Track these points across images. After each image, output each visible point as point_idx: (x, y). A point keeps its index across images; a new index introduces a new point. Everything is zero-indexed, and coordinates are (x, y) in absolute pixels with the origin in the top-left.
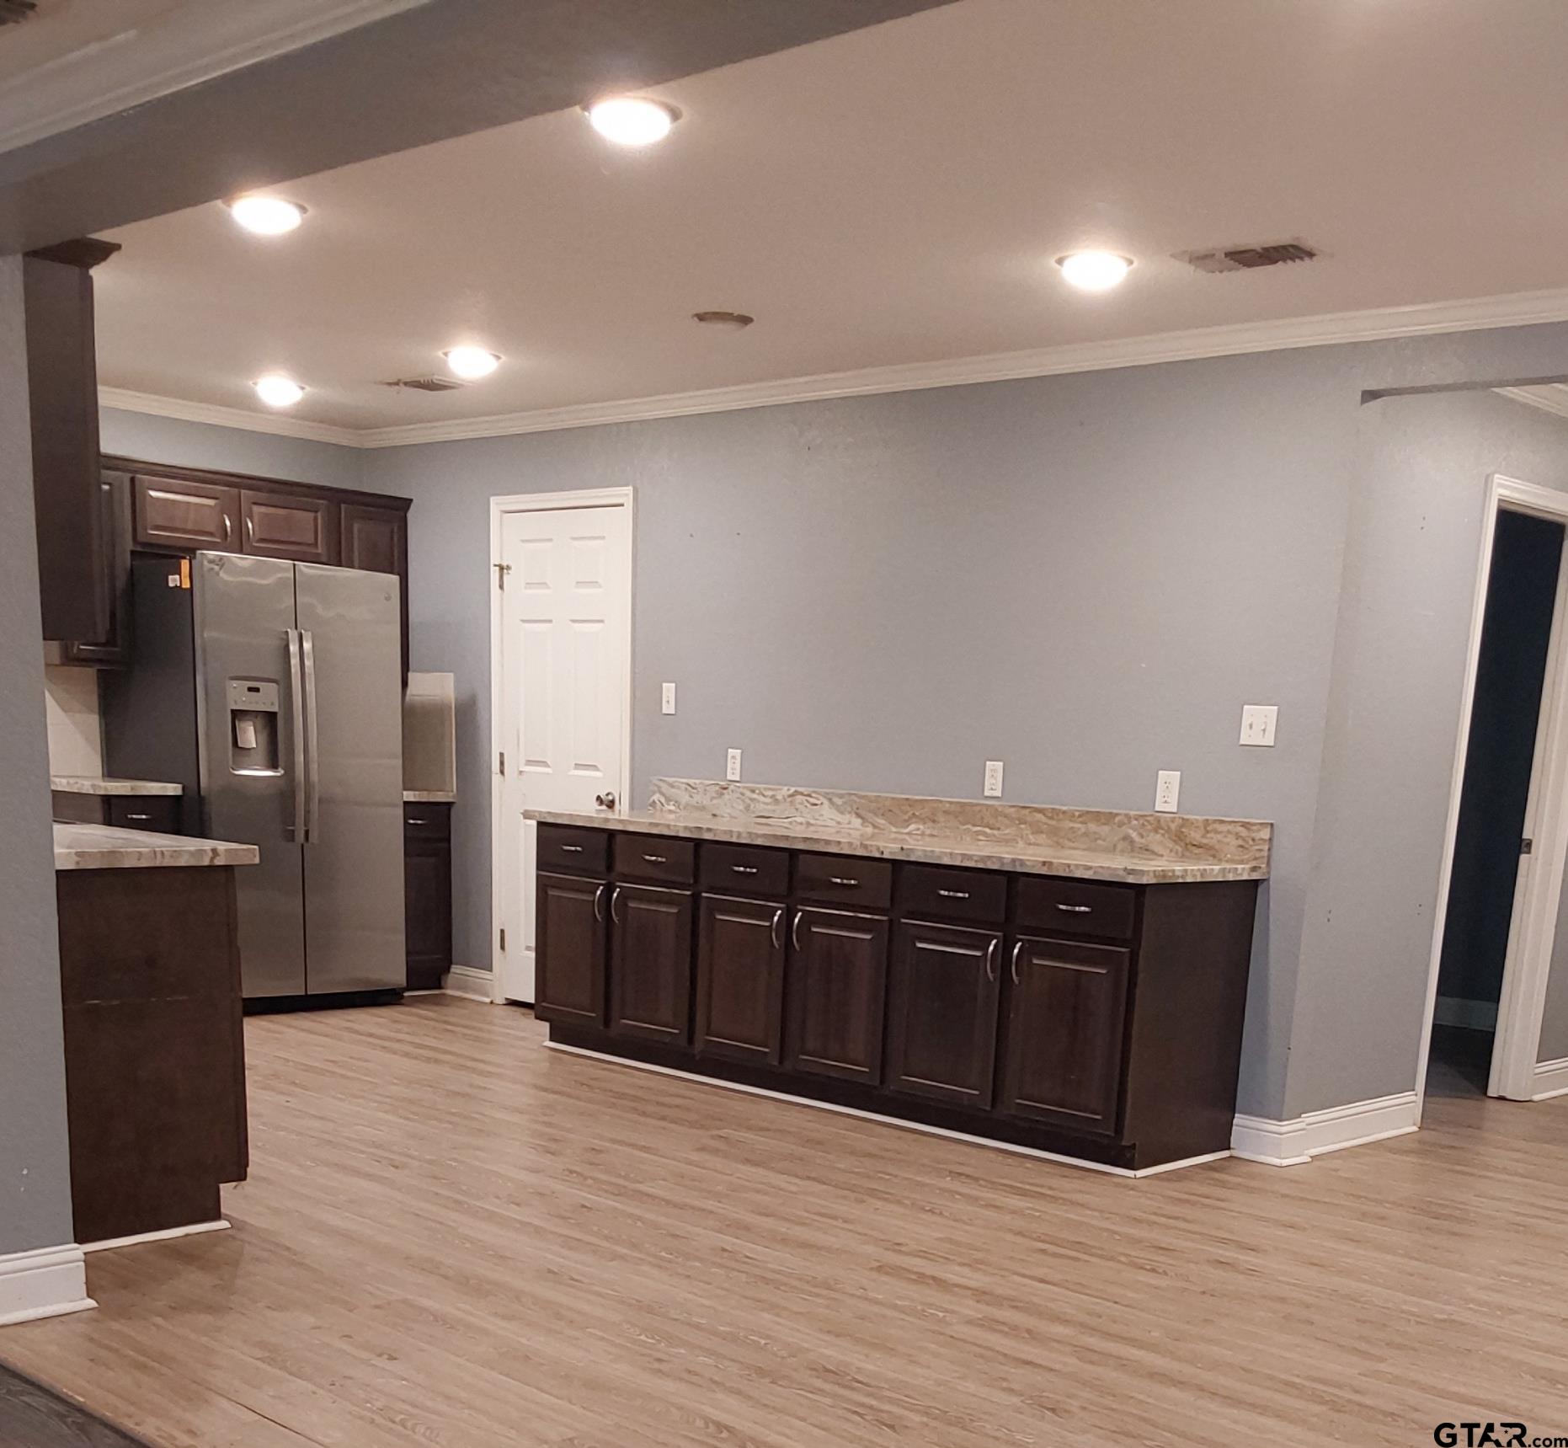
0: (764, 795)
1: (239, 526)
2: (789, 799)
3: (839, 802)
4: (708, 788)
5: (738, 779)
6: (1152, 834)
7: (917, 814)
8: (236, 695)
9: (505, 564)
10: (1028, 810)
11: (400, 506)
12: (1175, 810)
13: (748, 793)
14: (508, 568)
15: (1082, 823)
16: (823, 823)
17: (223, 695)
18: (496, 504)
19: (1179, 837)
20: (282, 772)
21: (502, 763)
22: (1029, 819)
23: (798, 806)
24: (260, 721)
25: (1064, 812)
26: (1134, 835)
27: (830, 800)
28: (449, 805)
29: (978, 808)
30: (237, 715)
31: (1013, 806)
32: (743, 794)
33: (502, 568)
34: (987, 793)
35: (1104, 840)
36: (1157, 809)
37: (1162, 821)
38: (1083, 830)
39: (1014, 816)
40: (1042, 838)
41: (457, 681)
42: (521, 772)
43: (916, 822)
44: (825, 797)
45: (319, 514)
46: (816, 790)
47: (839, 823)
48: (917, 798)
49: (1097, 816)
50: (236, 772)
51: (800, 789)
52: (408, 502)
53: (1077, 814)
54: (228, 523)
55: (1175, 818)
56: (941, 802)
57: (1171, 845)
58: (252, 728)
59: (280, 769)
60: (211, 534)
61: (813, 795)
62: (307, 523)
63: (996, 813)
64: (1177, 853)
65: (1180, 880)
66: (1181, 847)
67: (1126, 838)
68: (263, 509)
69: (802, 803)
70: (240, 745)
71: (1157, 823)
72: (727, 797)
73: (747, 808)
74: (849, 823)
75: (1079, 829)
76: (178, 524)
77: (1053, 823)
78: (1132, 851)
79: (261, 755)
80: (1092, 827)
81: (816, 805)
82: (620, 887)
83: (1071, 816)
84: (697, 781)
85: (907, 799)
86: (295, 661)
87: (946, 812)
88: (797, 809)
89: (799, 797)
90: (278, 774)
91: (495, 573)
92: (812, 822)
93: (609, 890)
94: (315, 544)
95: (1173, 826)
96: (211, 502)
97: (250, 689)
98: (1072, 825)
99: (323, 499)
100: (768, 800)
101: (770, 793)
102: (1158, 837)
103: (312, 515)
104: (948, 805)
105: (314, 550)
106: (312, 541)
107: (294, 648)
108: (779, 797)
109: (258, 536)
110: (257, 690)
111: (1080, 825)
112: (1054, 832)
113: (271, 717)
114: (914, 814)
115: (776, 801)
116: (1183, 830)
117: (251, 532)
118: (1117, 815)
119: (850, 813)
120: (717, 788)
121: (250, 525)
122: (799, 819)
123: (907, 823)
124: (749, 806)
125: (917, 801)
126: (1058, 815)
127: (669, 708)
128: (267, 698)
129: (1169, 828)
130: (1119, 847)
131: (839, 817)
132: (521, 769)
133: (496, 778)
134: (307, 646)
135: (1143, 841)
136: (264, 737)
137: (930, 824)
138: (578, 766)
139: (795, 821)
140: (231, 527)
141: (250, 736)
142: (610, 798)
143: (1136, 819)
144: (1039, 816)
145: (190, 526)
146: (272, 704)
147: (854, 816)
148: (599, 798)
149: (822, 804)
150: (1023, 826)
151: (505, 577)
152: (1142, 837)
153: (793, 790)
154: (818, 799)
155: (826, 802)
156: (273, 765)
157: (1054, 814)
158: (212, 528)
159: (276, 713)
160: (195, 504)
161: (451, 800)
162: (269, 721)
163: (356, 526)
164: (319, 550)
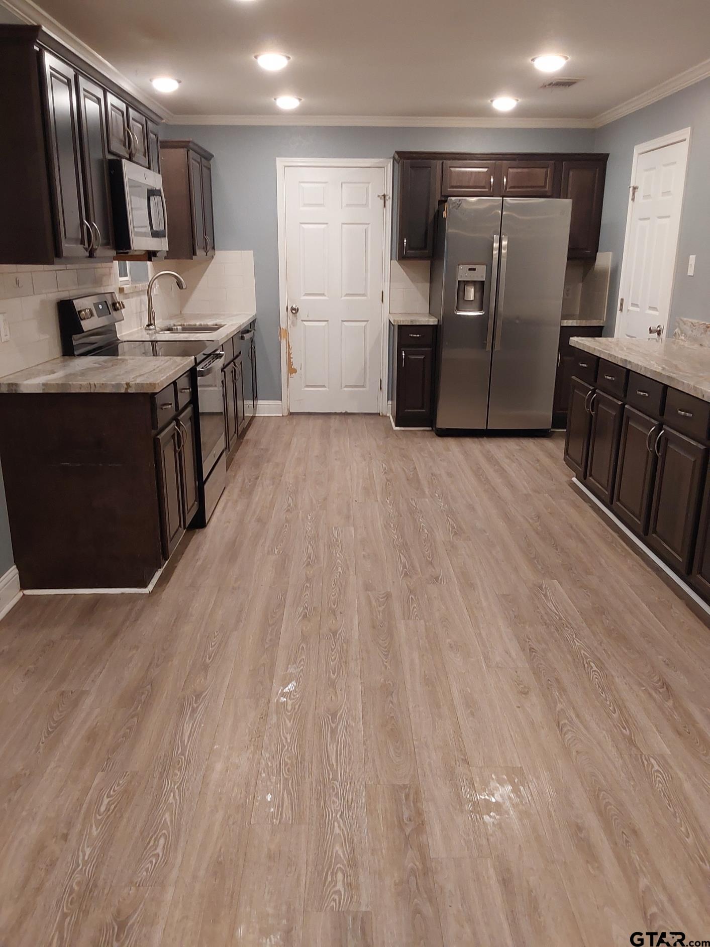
1: (499, 181)
4: (700, 326)
8: (463, 273)
9: (636, 186)
11: (604, 159)
14: (637, 188)
17: (455, 275)
18: (637, 150)
20: (484, 313)
21: (622, 305)
24: (478, 286)
28: (601, 327)
30: (464, 284)
33: (635, 189)
41: (613, 257)
42: (628, 310)
45: (549, 169)
50: (458, 313)
52: (607, 155)
54: (492, 180)
58: (473, 290)
59: (483, 311)
60: (484, 187)
62: (541, 175)
68: (515, 170)
70: (465, 299)
76: (464, 185)
79: (477, 304)
82: (597, 393)
84: (696, 321)
86: (496, 252)
90: (481, 314)
91: (631, 189)
93: (594, 392)
94: (544, 187)
96: (485, 170)
97: (470, 269)
99: (551, 160)
103: (545, 170)
105: (543, 190)
106: (543, 184)
107: (496, 245)
109: (508, 185)
110: (474, 269)
113: (483, 282)
117: (505, 183)
120: (705, 327)
121: (505, 180)
127: (691, 272)
128: (480, 274)
133: (618, 312)
134: (504, 243)
136: (478, 295)
138: (650, 308)
140: (493, 183)
141: (471, 293)
142: (659, 329)
145: (471, 184)
146: (482, 277)
148: (651, 329)
151: (636, 193)
156: (481, 310)
158: (483, 184)
159: (484, 281)
160: (476, 172)
161: (602, 325)
162: (481, 286)
163: (571, 173)
164: (547, 189)
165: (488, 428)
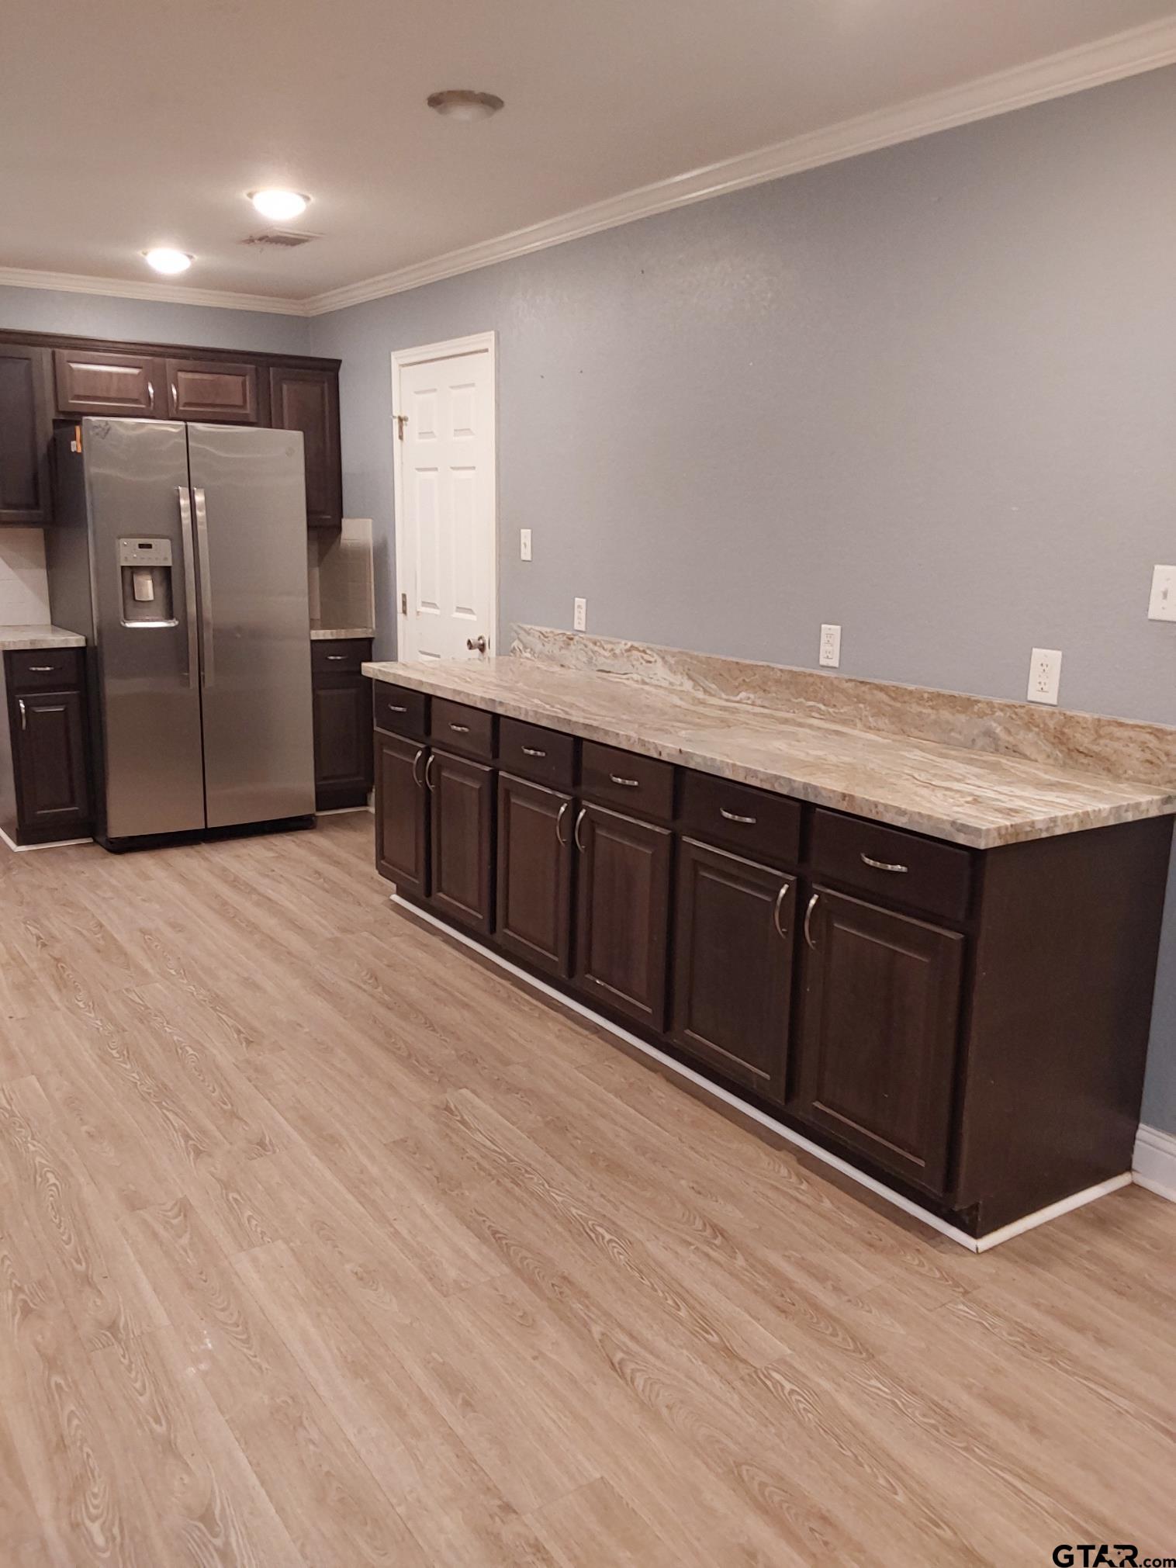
0: (604, 648)
1: (163, 393)
2: (626, 654)
3: (672, 661)
4: (557, 637)
5: (583, 629)
6: (1022, 732)
7: (747, 680)
8: (129, 553)
9: (402, 416)
10: (868, 686)
11: (331, 368)
12: (1055, 702)
13: (591, 645)
14: (406, 419)
15: (932, 708)
16: (656, 683)
17: (114, 557)
18: (397, 358)
19: (1059, 739)
20: (177, 623)
21: (404, 603)
22: (868, 697)
23: (635, 663)
24: (158, 575)
25: (911, 692)
26: (999, 730)
27: (663, 658)
28: (370, 640)
29: (811, 680)
30: (131, 572)
31: (851, 680)
32: (586, 646)
33: (401, 420)
34: (823, 662)
35: (960, 733)
36: (1030, 698)
37: (1036, 716)
38: (933, 717)
39: (851, 691)
40: (884, 722)
41: (374, 527)
42: (418, 612)
43: (746, 690)
44: (658, 654)
45: (248, 378)
46: (652, 646)
47: (671, 684)
48: (748, 662)
49: (952, 701)
50: (127, 625)
51: (636, 644)
52: (339, 362)
53: (926, 696)
54: (150, 390)
55: (1053, 713)
56: (773, 669)
57: (1048, 749)
58: (150, 583)
59: (174, 620)
60: (135, 401)
61: (648, 651)
62: (234, 387)
63: (833, 687)
64: (1056, 759)
65: (1044, 835)
66: (1061, 751)
67: (989, 733)
68: (190, 376)
69: (638, 660)
70: (137, 598)
71: (1028, 717)
72: (573, 647)
73: (590, 661)
74: (681, 685)
75: (929, 715)
76: (99, 394)
77: (898, 705)
78: (997, 750)
79: (160, 608)
80: (946, 714)
81: (650, 662)
82: (435, 754)
83: (919, 697)
84: (548, 630)
85: (737, 663)
86: (186, 515)
87: (778, 682)
88: (633, 666)
89: (635, 652)
90: (173, 625)
91: (396, 422)
92: (647, 680)
93: (427, 753)
94: (243, 407)
95: (1051, 724)
96: (135, 371)
97: (141, 546)
98: (920, 709)
99: (251, 363)
100: (607, 654)
101: (609, 647)
102: (1030, 735)
103: (240, 379)
104: (779, 674)
105: (242, 411)
106: (239, 402)
107: (184, 502)
108: (617, 651)
109: (183, 400)
110: (149, 546)
111: (929, 711)
112: (898, 717)
113: (167, 570)
114: (744, 680)
115: (615, 655)
116: (1066, 730)
117: (175, 397)
118: (977, 702)
119: (682, 674)
120: (565, 638)
121: (174, 391)
122: (635, 676)
123: (737, 690)
124: (592, 658)
125: (748, 666)
126: (903, 695)
127: (526, 554)
128: (161, 554)
129: (1045, 724)
130: (980, 742)
131: (671, 678)
132: (418, 610)
133: (400, 616)
134: (199, 498)
135: (1011, 739)
136: (161, 591)
137: (761, 693)
138: (459, 609)
139: (632, 678)
140: (154, 394)
141: (147, 588)
142: (481, 642)
143: (1002, 710)
144: (882, 696)
145: (113, 394)
146: (166, 559)
147: (686, 677)
148: (469, 642)
149: (656, 661)
150: (861, 705)
151: (404, 428)
152: (1009, 732)
153: (629, 644)
154: (653, 657)
155: (659, 660)
156: (170, 616)
157: (897, 694)
158: (135, 396)
159: (170, 567)
160: (118, 374)
161: (371, 636)
162: (165, 576)
163: (285, 387)
164: (248, 412)
165: (209, 826)
